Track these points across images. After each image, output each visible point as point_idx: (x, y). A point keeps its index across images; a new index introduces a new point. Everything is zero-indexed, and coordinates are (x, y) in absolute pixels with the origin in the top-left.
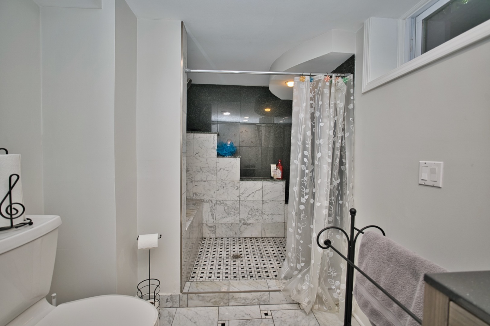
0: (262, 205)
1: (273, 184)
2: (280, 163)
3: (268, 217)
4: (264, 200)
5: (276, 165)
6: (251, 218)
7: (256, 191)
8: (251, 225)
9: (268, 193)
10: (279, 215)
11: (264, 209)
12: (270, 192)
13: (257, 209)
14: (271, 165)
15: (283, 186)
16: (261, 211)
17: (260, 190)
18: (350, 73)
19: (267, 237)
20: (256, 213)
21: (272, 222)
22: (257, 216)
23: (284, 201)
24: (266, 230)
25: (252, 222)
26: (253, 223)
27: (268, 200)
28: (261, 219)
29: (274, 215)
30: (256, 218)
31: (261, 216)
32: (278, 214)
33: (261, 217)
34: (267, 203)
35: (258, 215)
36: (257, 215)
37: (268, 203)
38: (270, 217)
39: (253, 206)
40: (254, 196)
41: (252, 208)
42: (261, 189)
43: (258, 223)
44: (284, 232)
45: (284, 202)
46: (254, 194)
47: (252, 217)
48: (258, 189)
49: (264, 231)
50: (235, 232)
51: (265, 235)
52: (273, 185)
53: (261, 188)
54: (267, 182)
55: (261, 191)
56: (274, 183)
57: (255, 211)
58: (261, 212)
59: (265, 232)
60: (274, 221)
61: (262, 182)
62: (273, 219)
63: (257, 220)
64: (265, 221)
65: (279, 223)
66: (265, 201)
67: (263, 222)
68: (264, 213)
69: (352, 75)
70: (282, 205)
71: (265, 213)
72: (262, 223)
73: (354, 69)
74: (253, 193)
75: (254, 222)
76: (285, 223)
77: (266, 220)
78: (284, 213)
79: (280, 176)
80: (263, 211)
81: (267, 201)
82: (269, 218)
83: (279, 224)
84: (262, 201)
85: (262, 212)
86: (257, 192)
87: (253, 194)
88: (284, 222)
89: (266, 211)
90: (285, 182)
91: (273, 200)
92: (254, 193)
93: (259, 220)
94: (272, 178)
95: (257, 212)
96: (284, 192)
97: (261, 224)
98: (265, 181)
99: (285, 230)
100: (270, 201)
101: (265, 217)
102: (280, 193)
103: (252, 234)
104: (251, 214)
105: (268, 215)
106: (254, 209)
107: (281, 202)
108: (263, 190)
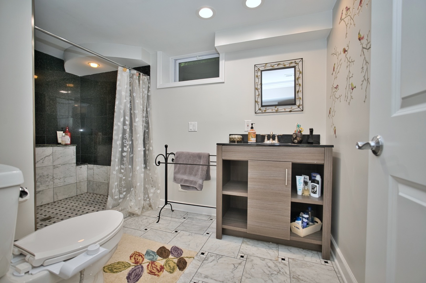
0: (53, 170)
1: (64, 149)
2: (67, 130)
4: (55, 165)
5: (63, 132)
6: (41, 186)
7: (45, 157)
8: (41, 192)
9: (59, 158)
10: (71, 177)
11: (55, 174)
12: (61, 156)
13: (48, 175)
14: (57, 132)
15: (73, 150)
16: (51, 176)
17: (50, 155)
18: (147, 75)
19: (60, 199)
20: (47, 179)
21: (64, 185)
22: (47, 182)
24: (58, 194)
25: (42, 189)
26: (43, 190)
27: (59, 164)
28: (53, 184)
29: (66, 178)
30: (47, 184)
31: (52, 181)
32: (69, 176)
33: (52, 183)
34: (58, 167)
35: (49, 180)
36: (47, 181)
37: (59, 168)
38: (62, 180)
39: (43, 173)
40: (43, 162)
41: (41, 175)
43: (49, 188)
44: (77, 191)
45: (75, 164)
46: (43, 160)
47: (41, 184)
48: (47, 155)
49: (56, 195)
51: (57, 198)
52: (63, 150)
53: (50, 154)
54: (58, 147)
55: (51, 157)
56: (65, 148)
57: (45, 178)
58: (52, 177)
59: (57, 196)
60: (66, 183)
61: (52, 148)
62: (65, 182)
63: (48, 186)
64: (56, 185)
65: (71, 184)
66: (56, 166)
67: (54, 187)
68: (55, 177)
69: (149, 76)
70: (73, 168)
71: (57, 178)
72: (54, 188)
73: (150, 73)
74: (41, 159)
75: (44, 188)
76: (76, 183)
77: (57, 184)
78: (75, 174)
79: (69, 142)
80: (54, 175)
81: (58, 166)
82: (61, 182)
83: (71, 185)
84: (52, 167)
85: (53, 177)
86: (47, 158)
87: (42, 161)
88: (76, 182)
89: (57, 176)
90: (75, 146)
91: (64, 164)
92: (43, 159)
93: (50, 186)
94: (60, 144)
95: (48, 178)
96: (74, 155)
97: (53, 189)
98: (55, 146)
99: (77, 189)
100: (62, 165)
101: (56, 181)
102: (71, 156)
103: (42, 202)
104: (40, 181)
105: (59, 179)
106: (44, 176)
107: (73, 165)
108: (53, 155)
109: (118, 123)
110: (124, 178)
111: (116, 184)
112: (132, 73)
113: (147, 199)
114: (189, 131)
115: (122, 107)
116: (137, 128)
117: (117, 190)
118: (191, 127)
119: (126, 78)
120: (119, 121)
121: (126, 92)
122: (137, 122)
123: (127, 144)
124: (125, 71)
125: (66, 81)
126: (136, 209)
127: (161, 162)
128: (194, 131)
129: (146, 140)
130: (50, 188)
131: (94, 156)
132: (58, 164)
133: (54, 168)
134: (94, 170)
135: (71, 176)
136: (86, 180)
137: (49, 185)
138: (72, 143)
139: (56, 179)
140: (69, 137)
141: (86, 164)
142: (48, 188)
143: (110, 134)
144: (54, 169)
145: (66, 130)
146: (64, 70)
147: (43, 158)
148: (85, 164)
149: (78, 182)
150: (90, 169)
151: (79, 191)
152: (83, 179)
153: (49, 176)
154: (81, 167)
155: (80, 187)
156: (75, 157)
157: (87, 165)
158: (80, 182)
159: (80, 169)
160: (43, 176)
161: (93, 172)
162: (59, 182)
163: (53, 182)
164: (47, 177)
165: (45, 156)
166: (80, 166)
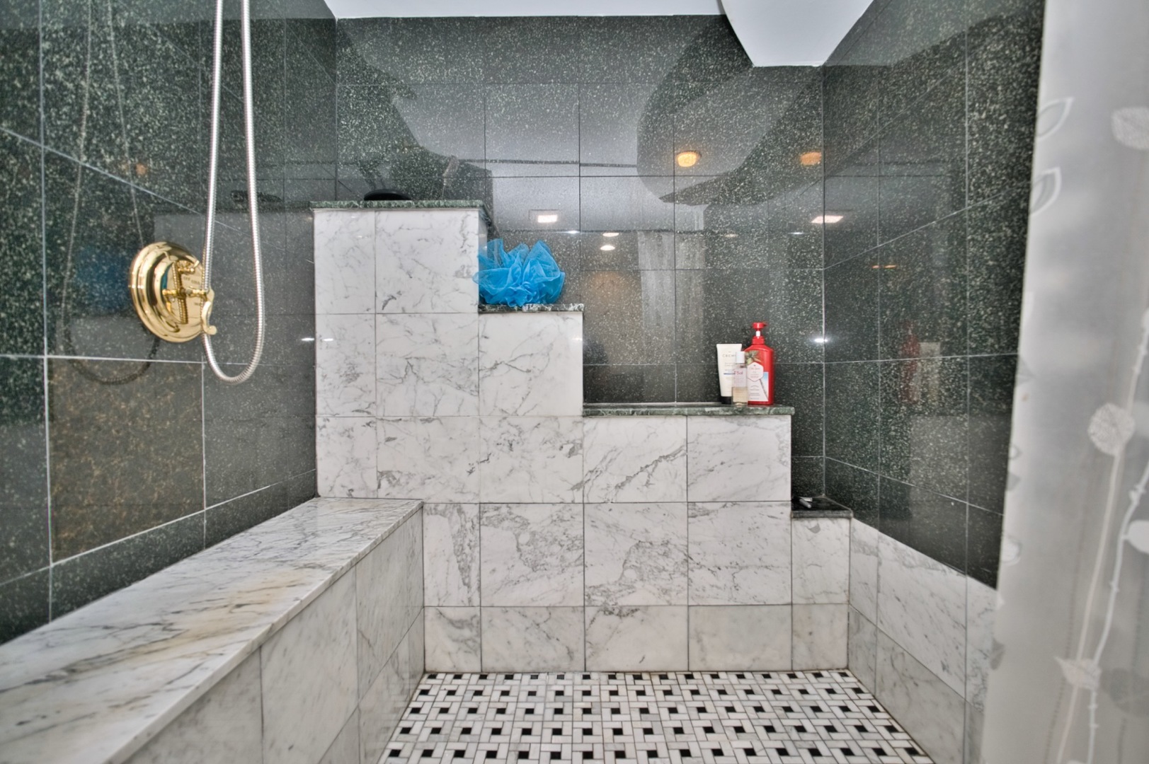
0: (688, 523)
2: (758, 334)
3: (713, 580)
4: (694, 503)
5: (740, 346)
6: (639, 585)
7: (657, 461)
8: (638, 614)
9: (712, 471)
10: (766, 571)
11: (695, 543)
12: (722, 463)
13: (666, 543)
14: (719, 347)
15: (778, 436)
16: (679, 550)
17: (674, 455)
19: (716, 665)
20: (662, 562)
21: (732, 603)
22: (665, 575)
23: (786, 505)
24: (705, 639)
25: (644, 603)
26: (647, 606)
27: (714, 501)
28: (686, 586)
29: (741, 568)
30: (663, 584)
31: (683, 574)
32: (759, 563)
33: (680, 581)
34: (707, 513)
35: (670, 569)
36: (664, 570)
37: (712, 515)
38: (724, 578)
39: (646, 531)
40: (648, 484)
41: (643, 540)
42: (680, 450)
43: (670, 604)
44: (792, 648)
45: (788, 510)
46: (650, 475)
47: (642, 580)
48: (666, 454)
49: (699, 641)
50: (568, 648)
51: (703, 660)
53: (678, 447)
55: (680, 462)
57: (654, 554)
58: (682, 557)
59: (702, 649)
60: (741, 597)
61: (683, 420)
62: (737, 587)
63: (666, 592)
64: (699, 596)
65: (765, 605)
66: (700, 505)
67: (691, 603)
68: (696, 559)
70: (777, 525)
71: (703, 563)
72: (689, 606)
74: (642, 470)
75: (652, 600)
76: (792, 604)
77: (704, 590)
78: (787, 559)
79: (761, 393)
80: (693, 550)
81: (709, 507)
82: (720, 584)
83: (765, 609)
84: (685, 507)
85: (688, 558)
86: (663, 464)
87: (643, 477)
88: (789, 600)
89: (705, 554)
90: (790, 418)
91: (734, 503)
92: (650, 469)
93: (673, 593)
94: (726, 401)
95: (665, 554)
96: (784, 462)
97: (686, 608)
99: (795, 638)
100: (724, 506)
101: (701, 577)
102: (769, 467)
103: (644, 658)
104: (638, 565)
105: (712, 572)
106: (651, 543)
107: (776, 510)
108: (689, 454)
125: (756, 107)
130: (673, 602)
131: (883, 479)
132: (709, 499)
133: (690, 512)
134: (880, 563)
135: (766, 567)
136: (843, 598)
137: (670, 590)
138: (779, 396)
139: (700, 566)
140: (765, 371)
141: (841, 513)
142: (665, 603)
144: (690, 520)
145: (755, 335)
146: (747, 61)
147: (647, 466)
148: (835, 513)
149: (803, 601)
150: (864, 549)
151: (802, 649)
152: (827, 593)
153: (669, 546)
154: (816, 530)
155: (811, 633)
156: (787, 470)
157: (849, 518)
158: (811, 604)
159: (810, 534)
160: (648, 545)
161: (878, 576)
162: (713, 586)
163: (686, 579)
164: (663, 549)
165: (657, 458)
166: (813, 523)
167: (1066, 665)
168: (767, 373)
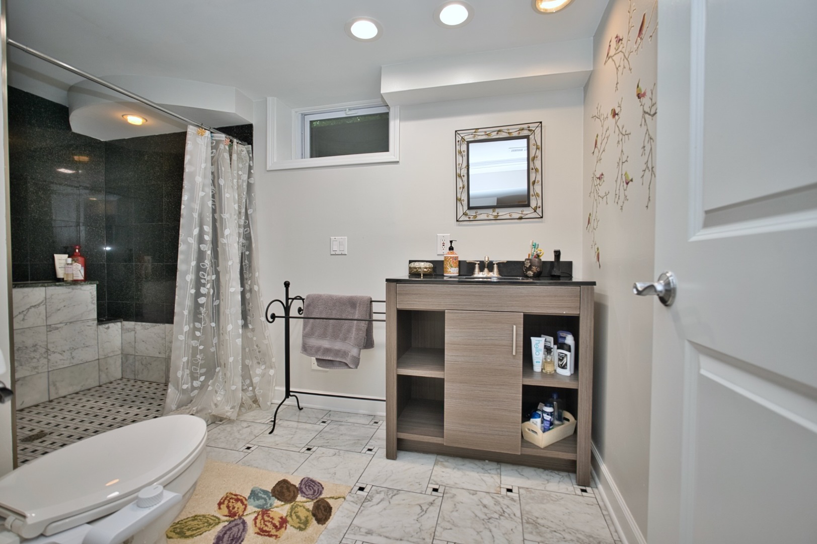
0: (47, 335)
1: (70, 290)
2: (77, 251)
3: (61, 357)
4: (50, 325)
5: (67, 255)
7: (28, 309)
9: (59, 310)
10: (87, 348)
11: (51, 343)
12: (64, 306)
13: (35, 346)
14: (55, 255)
15: (91, 293)
16: (43, 348)
17: (39, 305)
18: (246, 143)
19: (63, 395)
20: (32, 355)
21: (71, 365)
22: (35, 360)
23: (95, 320)
24: (58, 384)
25: (22, 376)
27: (61, 323)
28: (46, 363)
29: (75, 349)
30: (34, 365)
31: (45, 358)
32: (83, 346)
33: (45, 361)
34: (57, 329)
35: (38, 357)
36: (34, 358)
37: (60, 329)
38: (67, 355)
39: (23, 342)
40: (23, 320)
41: (21, 346)
42: (42, 302)
43: (38, 373)
44: (99, 377)
45: (96, 322)
46: (25, 315)
47: (21, 365)
48: (34, 305)
49: (55, 385)
51: (57, 393)
52: (69, 293)
53: (40, 301)
54: (57, 288)
55: (42, 308)
56: (73, 289)
57: (28, 351)
58: (44, 350)
59: (57, 389)
60: (75, 362)
61: (43, 289)
62: (73, 358)
63: (35, 368)
64: (54, 366)
65: (87, 362)
66: (53, 326)
67: (50, 369)
68: (52, 350)
69: (250, 146)
70: (91, 329)
71: (56, 351)
72: (48, 372)
73: (252, 140)
74: (20, 313)
75: (27, 373)
76: (98, 359)
77: (56, 362)
78: (96, 341)
79: (81, 276)
80: (50, 346)
81: (58, 326)
82: (65, 358)
83: (87, 364)
84: (45, 328)
85: (47, 350)
86: (33, 309)
88: (97, 358)
89: (56, 346)
90: (96, 285)
91: (71, 323)
92: (25, 313)
93: (40, 368)
94: (62, 280)
95: (35, 351)
96: (93, 304)
97: (46, 373)
98: (51, 286)
99: (101, 373)
100: (66, 325)
101: (53, 357)
102: (87, 306)
103: (23, 402)
104: (19, 359)
105: (61, 354)
106: (26, 347)
107: (90, 323)
108: (47, 304)
109: (188, 238)
110: (201, 347)
111: (185, 359)
112: (217, 139)
113: (248, 387)
114: (332, 253)
115: (197, 207)
116: (228, 248)
117: (187, 372)
118: (335, 248)
119: (204, 149)
120: (190, 235)
121: (205, 177)
122: (227, 235)
123: (208, 280)
124: (202, 135)
125: (73, 150)
126: (228, 408)
127: (276, 315)
128: (342, 254)
129: (245, 271)
130: (40, 372)
131: (136, 304)
132: (59, 322)
133: (48, 330)
134: (136, 333)
135: (87, 347)
136: (120, 352)
137: (38, 366)
138: (89, 278)
139: (54, 352)
140: (82, 266)
141: (118, 320)
142: (35, 373)
143: (170, 260)
144: (48, 333)
145: (75, 251)
146: (69, 128)
147: (23, 311)
148: (116, 321)
149: (103, 357)
150: (128, 330)
151: (103, 376)
152: (113, 352)
153: (37, 346)
154: (108, 328)
155: (107, 369)
156: (95, 306)
157: (121, 322)
158: (106, 357)
159: (106, 330)
160: (24, 348)
161: (135, 337)
162: (61, 360)
163: (47, 360)
164: (33, 349)
165: (29, 307)
166: (107, 326)
167: (184, 311)
168: (83, 268)
